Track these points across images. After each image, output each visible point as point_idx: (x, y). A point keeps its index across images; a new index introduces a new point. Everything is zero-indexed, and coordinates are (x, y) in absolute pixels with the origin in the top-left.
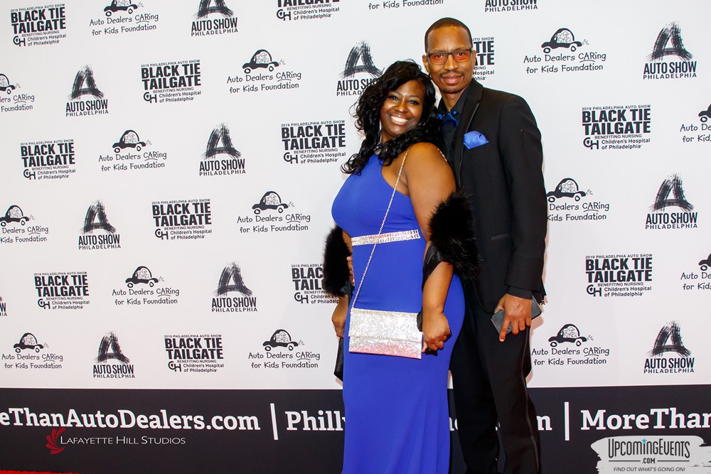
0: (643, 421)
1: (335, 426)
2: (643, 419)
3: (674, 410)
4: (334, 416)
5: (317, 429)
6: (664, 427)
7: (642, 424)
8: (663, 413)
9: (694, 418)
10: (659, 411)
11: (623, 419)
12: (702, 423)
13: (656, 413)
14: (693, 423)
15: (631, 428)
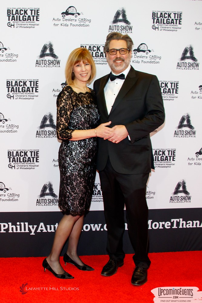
0: (168, 225)
1: (25, 230)
2: (168, 224)
3: (181, 219)
4: (25, 225)
5: (16, 232)
6: (177, 227)
7: (168, 226)
8: (177, 221)
9: (190, 223)
10: (175, 220)
11: (159, 224)
12: (193, 225)
13: (174, 221)
14: (189, 226)
15: (163, 228)
